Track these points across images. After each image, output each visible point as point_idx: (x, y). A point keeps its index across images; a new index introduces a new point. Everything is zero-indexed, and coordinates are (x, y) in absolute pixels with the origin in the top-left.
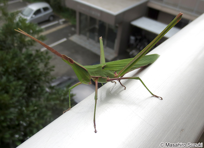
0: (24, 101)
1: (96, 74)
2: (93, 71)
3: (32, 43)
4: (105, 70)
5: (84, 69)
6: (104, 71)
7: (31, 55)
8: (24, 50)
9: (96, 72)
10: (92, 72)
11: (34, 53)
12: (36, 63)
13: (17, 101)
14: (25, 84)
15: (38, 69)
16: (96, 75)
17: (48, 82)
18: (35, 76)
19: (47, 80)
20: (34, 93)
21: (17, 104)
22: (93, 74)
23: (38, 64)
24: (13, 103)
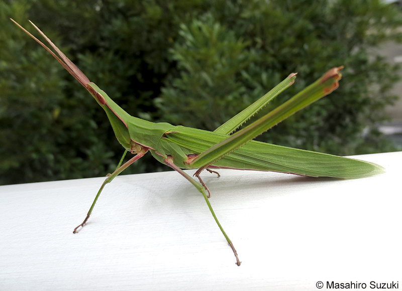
0: (316, 134)
1: (146, 140)
2: (141, 132)
3: (376, 41)
4: (168, 140)
5: (122, 122)
6: (164, 142)
7: (364, 62)
8: (356, 50)
9: (146, 138)
10: (138, 134)
11: (371, 59)
12: (367, 80)
13: (306, 130)
14: (332, 108)
15: (366, 91)
16: (143, 142)
17: (373, 121)
18: (354, 102)
19: (373, 116)
20: (338, 129)
21: (303, 133)
22: (138, 138)
23: (371, 82)
24: (297, 130)
